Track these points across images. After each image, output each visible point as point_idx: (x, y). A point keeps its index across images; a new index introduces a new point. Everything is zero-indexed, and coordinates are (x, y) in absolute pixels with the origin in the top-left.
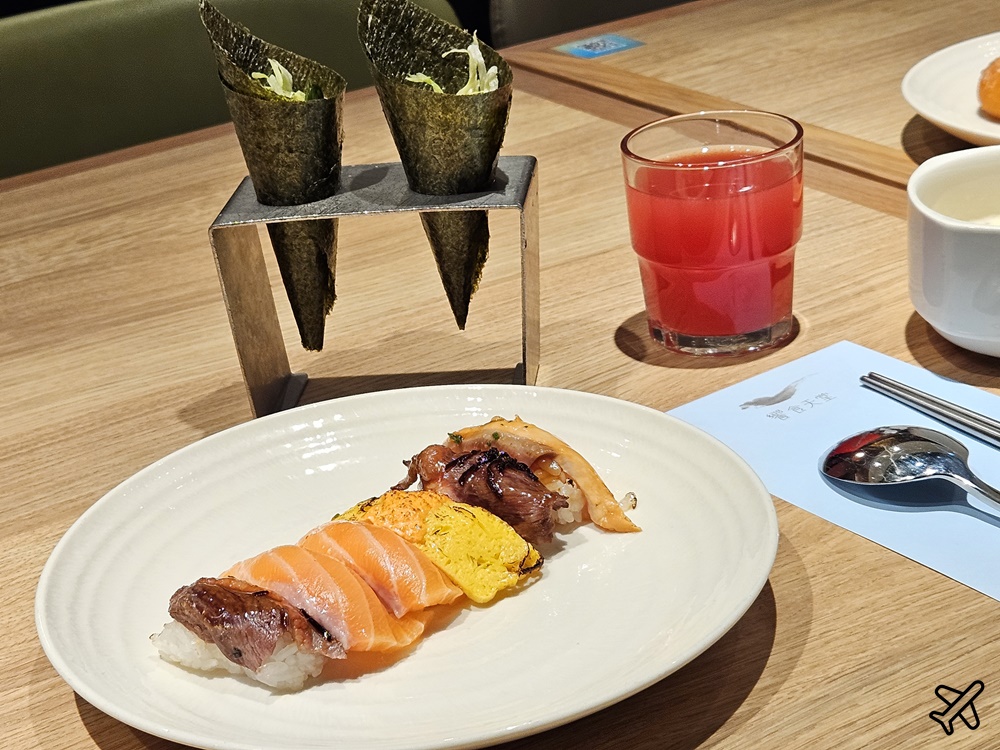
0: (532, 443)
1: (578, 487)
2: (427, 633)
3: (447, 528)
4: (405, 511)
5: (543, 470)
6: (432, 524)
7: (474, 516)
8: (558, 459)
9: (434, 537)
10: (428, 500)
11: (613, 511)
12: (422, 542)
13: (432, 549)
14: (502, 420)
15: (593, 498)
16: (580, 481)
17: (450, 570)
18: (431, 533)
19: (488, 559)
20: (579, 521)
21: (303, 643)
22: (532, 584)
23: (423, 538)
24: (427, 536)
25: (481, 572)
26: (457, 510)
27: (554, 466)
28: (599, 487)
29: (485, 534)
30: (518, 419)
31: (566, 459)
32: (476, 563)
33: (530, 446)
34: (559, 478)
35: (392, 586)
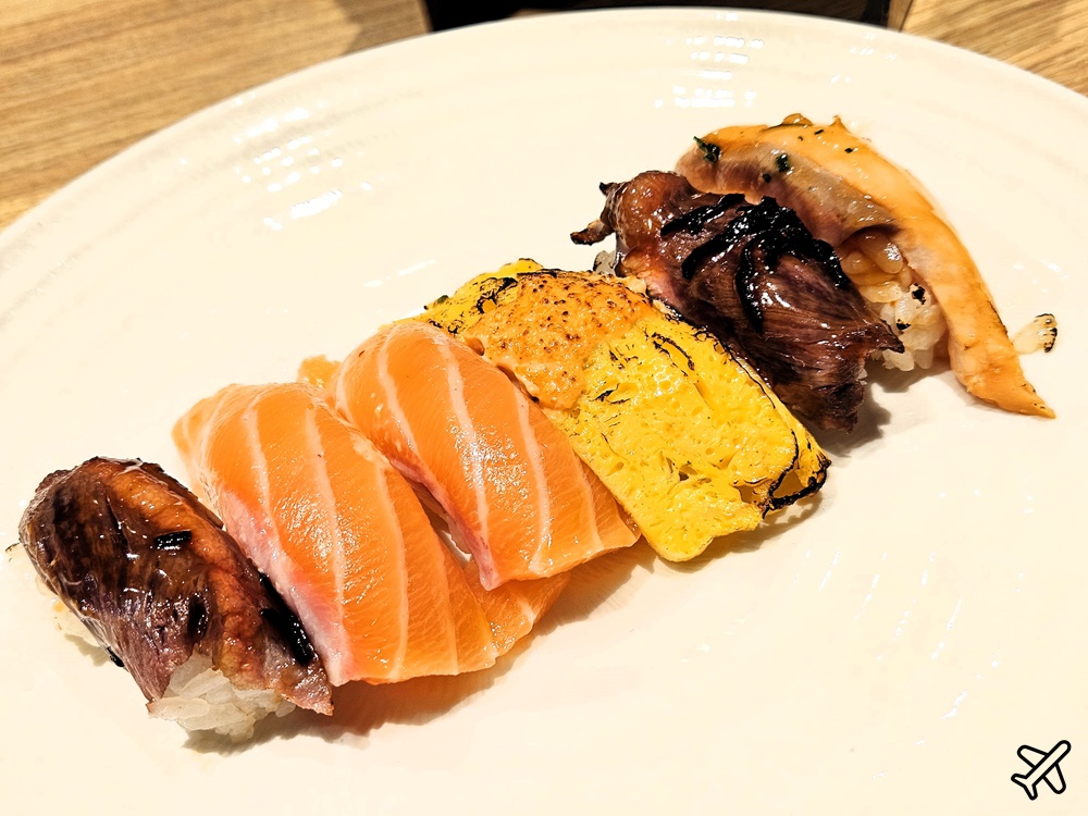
0: (855, 193)
1: (935, 301)
2: (544, 624)
3: (627, 388)
4: (550, 336)
5: (865, 256)
6: (602, 372)
7: (691, 365)
8: (901, 240)
9: (597, 406)
10: (603, 313)
11: (1001, 368)
12: (574, 411)
13: (588, 436)
14: (805, 123)
15: (963, 329)
16: (943, 292)
17: (617, 484)
18: (594, 395)
19: (702, 466)
20: (926, 366)
21: (240, 670)
22: (794, 521)
23: (575, 404)
24: (584, 401)
25: (687, 493)
26: (660, 343)
27: (892, 253)
28: (980, 310)
29: (707, 411)
30: (838, 123)
31: (918, 241)
32: (676, 473)
33: (848, 200)
34: (896, 278)
35: (478, 527)
